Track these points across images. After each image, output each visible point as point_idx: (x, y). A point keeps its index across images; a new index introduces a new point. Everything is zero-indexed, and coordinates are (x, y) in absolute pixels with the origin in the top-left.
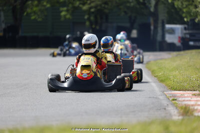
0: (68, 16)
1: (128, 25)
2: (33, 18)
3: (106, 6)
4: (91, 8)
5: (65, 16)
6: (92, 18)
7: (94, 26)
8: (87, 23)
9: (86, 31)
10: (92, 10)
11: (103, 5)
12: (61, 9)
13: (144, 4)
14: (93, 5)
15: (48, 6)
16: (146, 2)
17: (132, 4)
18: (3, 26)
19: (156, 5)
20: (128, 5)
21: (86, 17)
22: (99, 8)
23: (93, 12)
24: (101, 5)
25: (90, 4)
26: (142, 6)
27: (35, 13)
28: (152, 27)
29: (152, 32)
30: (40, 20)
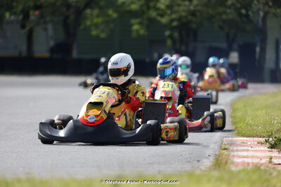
0: (142, 32)
1: (224, 45)
2: (94, 33)
3: (194, 19)
4: (172, 20)
5: (137, 31)
6: (176, 35)
7: (178, 46)
8: (169, 42)
9: (166, 53)
10: (175, 24)
11: (190, 17)
12: (133, 21)
13: (247, 16)
14: (174, 16)
15: (115, 15)
16: (250, 13)
17: (230, 16)
18: (52, 43)
19: (264, 18)
20: (224, 17)
21: (167, 33)
22: (184, 20)
23: (176, 27)
24: (186, 17)
25: (171, 14)
26: (244, 19)
27: (96, 26)
28: (258, 49)
29: (257, 56)
30: (103, 35)
